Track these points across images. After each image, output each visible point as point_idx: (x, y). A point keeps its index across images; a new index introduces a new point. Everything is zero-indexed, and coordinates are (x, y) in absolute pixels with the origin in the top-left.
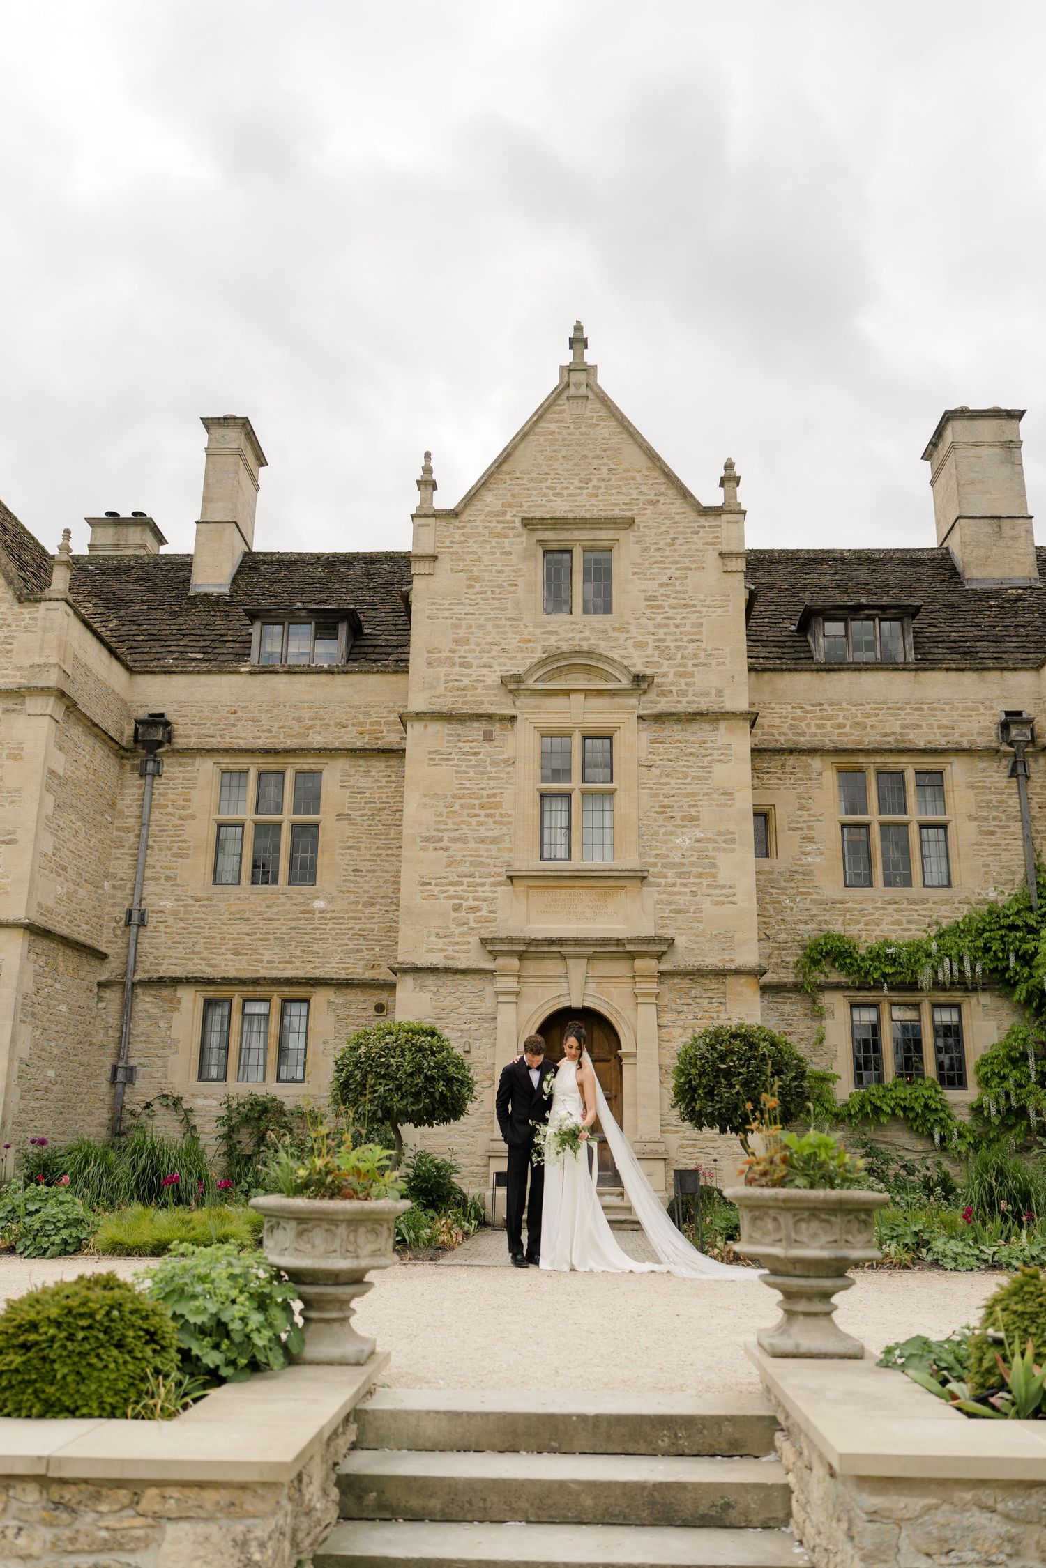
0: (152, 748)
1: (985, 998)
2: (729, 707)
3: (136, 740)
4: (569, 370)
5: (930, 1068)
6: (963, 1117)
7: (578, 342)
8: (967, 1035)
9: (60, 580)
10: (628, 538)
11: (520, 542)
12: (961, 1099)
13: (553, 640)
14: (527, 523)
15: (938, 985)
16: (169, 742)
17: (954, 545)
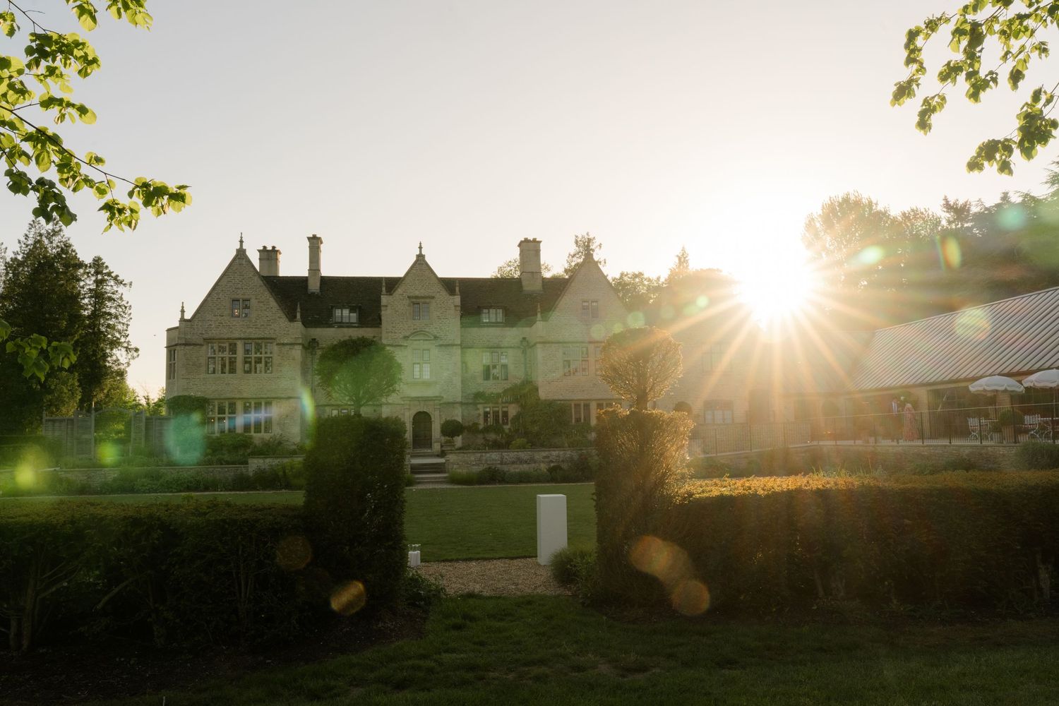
0: (314, 348)
1: (513, 405)
2: (456, 343)
3: (309, 345)
4: (418, 256)
5: (501, 421)
6: (507, 431)
7: (420, 248)
8: (509, 414)
9: (298, 315)
10: (433, 301)
11: (407, 302)
12: (506, 428)
13: (415, 327)
14: (408, 297)
15: (503, 403)
16: (318, 346)
17: (522, 277)
